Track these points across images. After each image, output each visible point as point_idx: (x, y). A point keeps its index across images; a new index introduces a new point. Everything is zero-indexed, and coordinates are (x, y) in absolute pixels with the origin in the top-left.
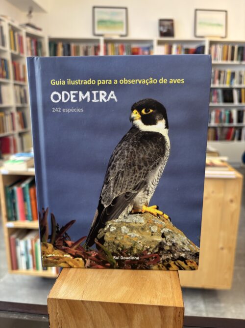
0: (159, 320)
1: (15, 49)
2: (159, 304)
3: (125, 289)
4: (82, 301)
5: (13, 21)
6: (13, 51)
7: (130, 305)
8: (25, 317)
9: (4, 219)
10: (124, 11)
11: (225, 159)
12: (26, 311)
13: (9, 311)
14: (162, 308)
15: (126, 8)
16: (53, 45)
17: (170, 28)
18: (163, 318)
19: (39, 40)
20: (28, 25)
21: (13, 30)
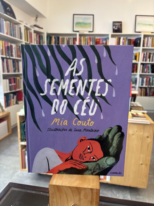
0: (91, 194)
1: (28, 41)
2: (91, 188)
3: (78, 182)
4: (62, 186)
5: (27, 24)
6: (26, 42)
7: (80, 188)
8: (33, 192)
9: (19, 140)
10: (92, 16)
11: (146, 112)
12: (34, 189)
13: (26, 189)
14: (92, 189)
15: (93, 15)
16: (49, 37)
17: (119, 27)
18: (92, 193)
19: (41, 35)
20: (35, 26)
21: (27, 29)
